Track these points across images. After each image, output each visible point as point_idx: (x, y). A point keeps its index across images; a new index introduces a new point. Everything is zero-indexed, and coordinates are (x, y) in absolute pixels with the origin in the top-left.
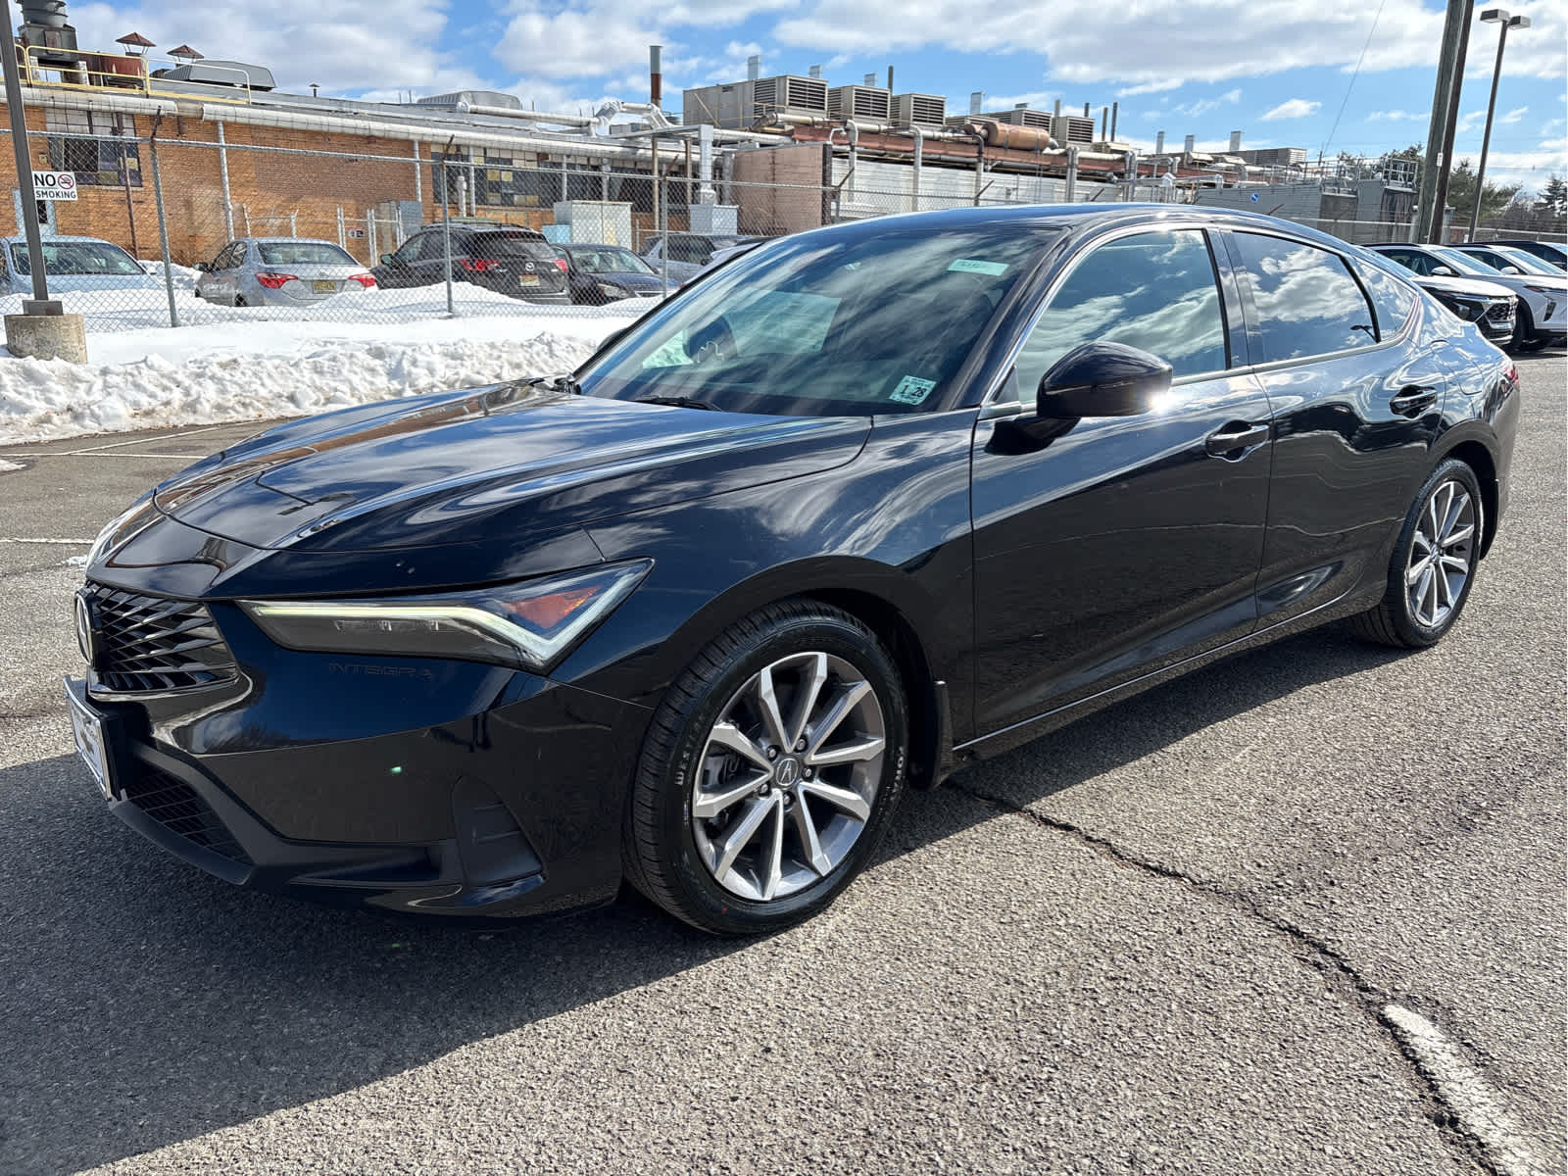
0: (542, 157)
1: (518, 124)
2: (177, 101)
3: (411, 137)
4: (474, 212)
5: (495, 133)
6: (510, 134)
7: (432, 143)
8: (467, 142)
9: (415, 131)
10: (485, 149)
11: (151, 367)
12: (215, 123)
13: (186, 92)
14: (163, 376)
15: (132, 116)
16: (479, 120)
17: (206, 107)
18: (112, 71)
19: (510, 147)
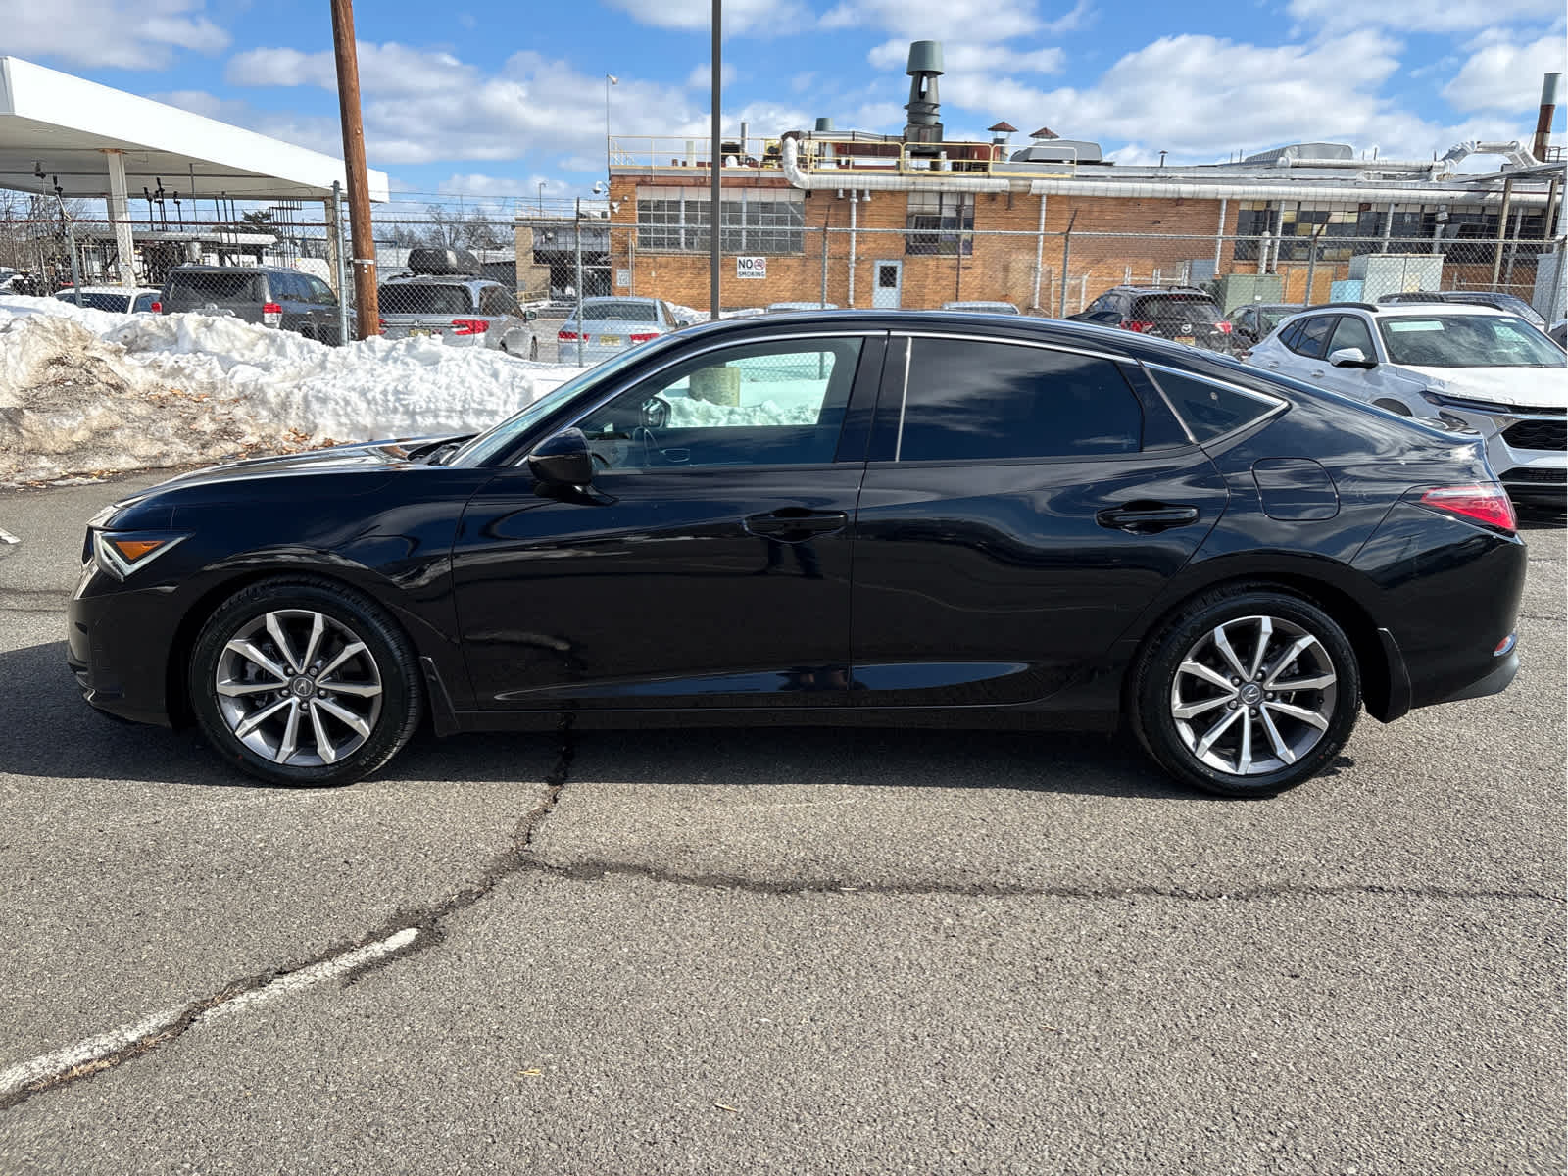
0: (1364, 206)
1: (1343, 174)
2: (1011, 179)
3: (1219, 197)
4: (1275, 267)
5: (1314, 186)
6: (1332, 186)
7: (1241, 200)
8: (1279, 197)
9: (1224, 191)
10: (1300, 203)
11: (763, 410)
12: (1040, 196)
13: (1020, 171)
14: (771, 417)
15: (974, 194)
16: (1298, 174)
17: (1035, 183)
18: (968, 157)
19: (1326, 199)
